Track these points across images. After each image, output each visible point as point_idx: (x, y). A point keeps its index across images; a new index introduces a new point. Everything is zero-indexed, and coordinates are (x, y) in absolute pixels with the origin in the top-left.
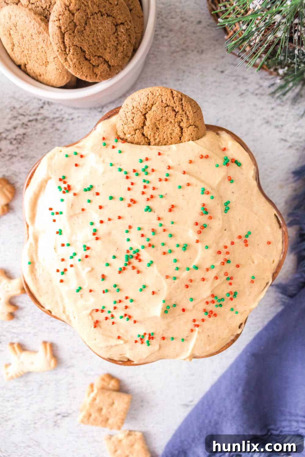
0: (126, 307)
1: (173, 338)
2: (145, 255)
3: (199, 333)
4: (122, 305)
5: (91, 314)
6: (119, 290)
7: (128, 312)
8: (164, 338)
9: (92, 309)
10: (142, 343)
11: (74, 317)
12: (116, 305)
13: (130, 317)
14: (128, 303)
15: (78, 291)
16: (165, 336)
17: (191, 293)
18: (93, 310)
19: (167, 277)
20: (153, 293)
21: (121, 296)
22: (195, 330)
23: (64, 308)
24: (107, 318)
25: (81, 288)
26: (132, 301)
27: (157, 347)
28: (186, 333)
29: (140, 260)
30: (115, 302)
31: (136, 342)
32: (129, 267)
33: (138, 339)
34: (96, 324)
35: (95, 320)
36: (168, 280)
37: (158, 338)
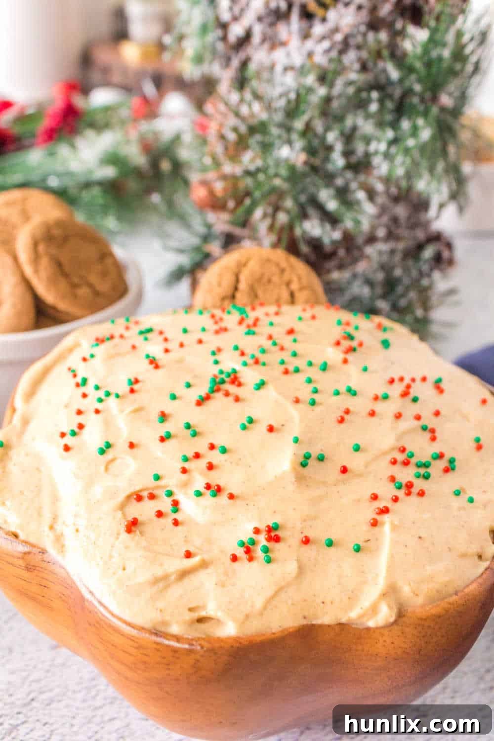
0: (211, 467)
1: (330, 544)
2: (250, 376)
3: (394, 528)
4: (202, 463)
5: (122, 507)
6: (195, 434)
7: (215, 478)
8: (307, 541)
9: (128, 492)
10: (251, 559)
11: (77, 531)
12: (187, 465)
13: (219, 490)
14: (215, 457)
15: (102, 452)
16: (311, 534)
17: (353, 433)
18: (129, 497)
19: (297, 401)
20: (271, 429)
21: (201, 446)
22: (383, 524)
23: (55, 518)
24: (160, 514)
25: (109, 446)
26: (224, 451)
27: (291, 568)
28: (362, 531)
29: (240, 385)
30: (186, 459)
31: (235, 558)
32: (219, 396)
33: (240, 552)
34: (133, 525)
35: (130, 518)
36: (300, 406)
37: (292, 538)
